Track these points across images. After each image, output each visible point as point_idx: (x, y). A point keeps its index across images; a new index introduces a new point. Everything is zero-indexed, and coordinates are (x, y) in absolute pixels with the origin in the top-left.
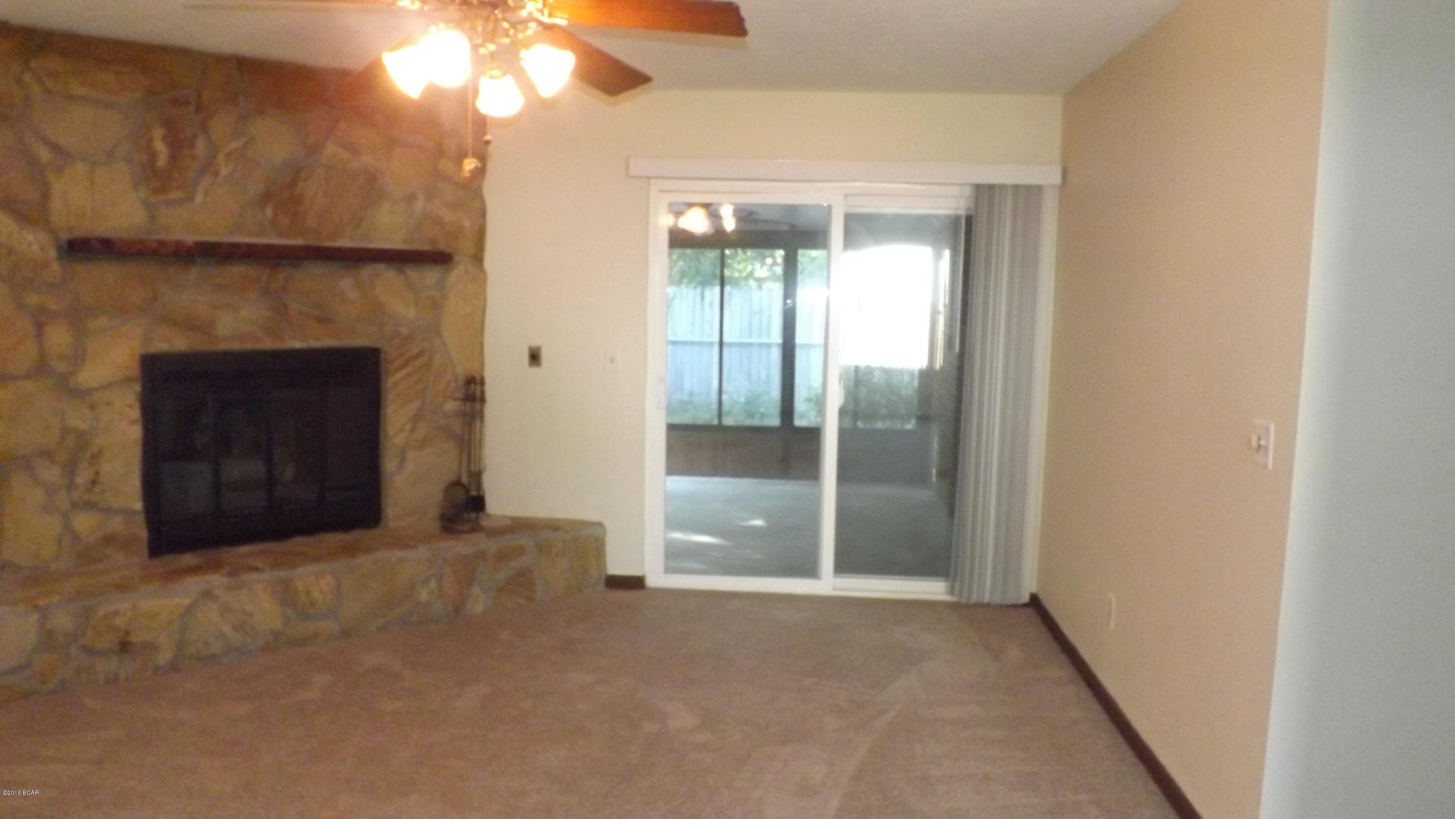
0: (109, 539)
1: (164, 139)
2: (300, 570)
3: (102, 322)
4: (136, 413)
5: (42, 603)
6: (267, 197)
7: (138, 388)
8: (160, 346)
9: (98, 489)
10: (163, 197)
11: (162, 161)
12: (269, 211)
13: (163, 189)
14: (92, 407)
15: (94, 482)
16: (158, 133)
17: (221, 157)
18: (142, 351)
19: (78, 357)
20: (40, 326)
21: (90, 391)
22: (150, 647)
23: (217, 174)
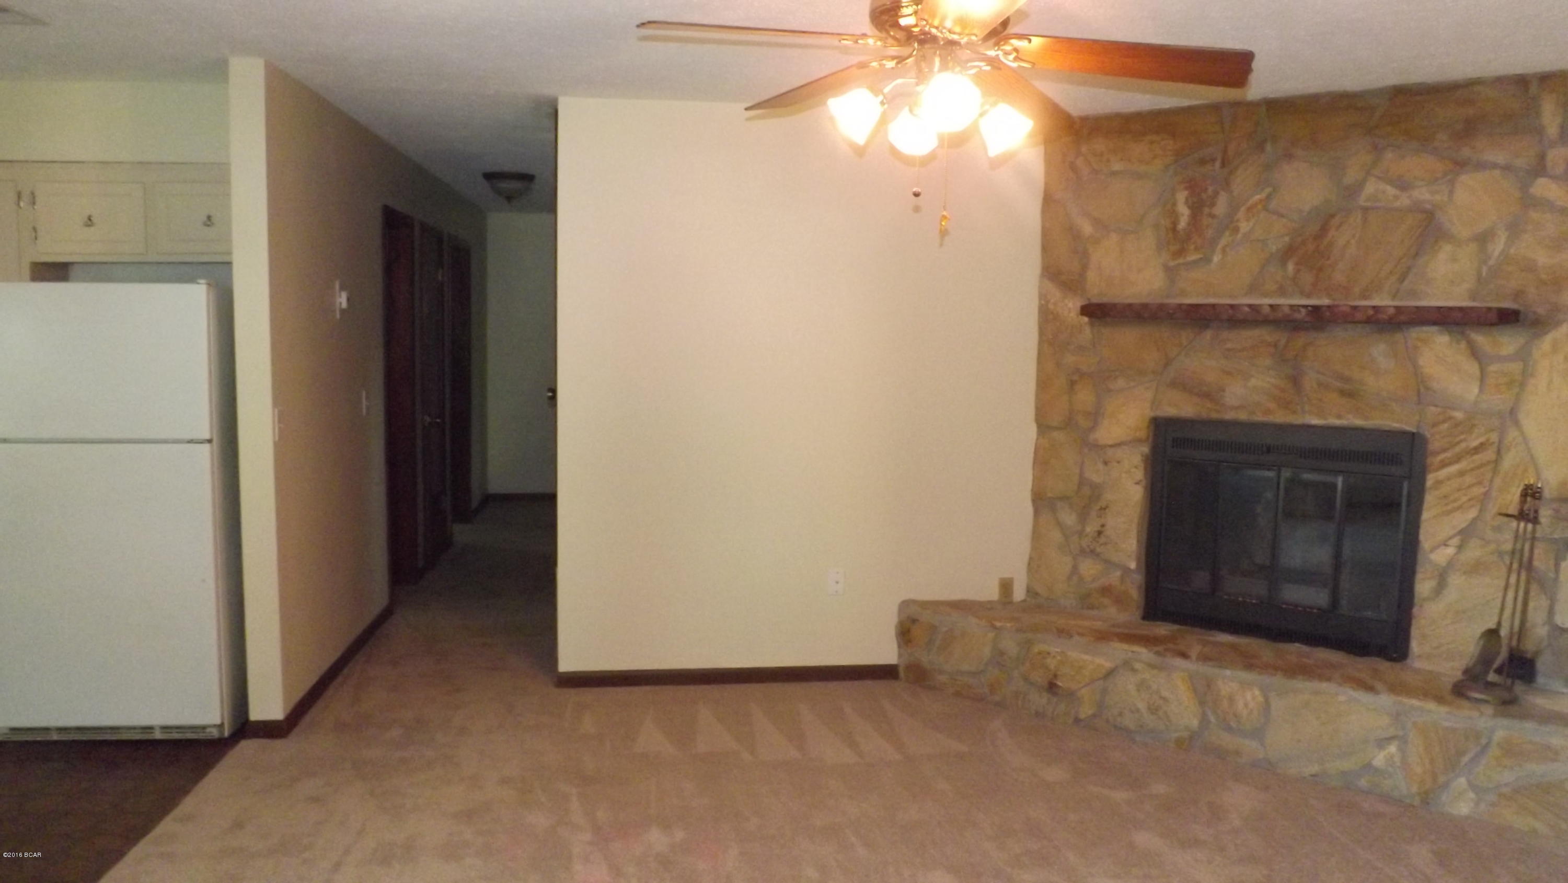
0: (1106, 591)
1: (1186, 202)
2: (1228, 672)
3: (1121, 383)
4: (1139, 474)
5: (998, 624)
6: (1288, 252)
7: (1146, 449)
8: (1170, 411)
9: (1102, 540)
10: (1181, 261)
11: (1183, 224)
12: (1291, 267)
13: (1181, 252)
14: (1106, 463)
15: (1100, 533)
16: (1181, 196)
17: (1241, 214)
18: (1152, 414)
19: (1095, 416)
20: (1072, 383)
21: (1103, 447)
22: (1071, 695)
23: (1236, 230)
